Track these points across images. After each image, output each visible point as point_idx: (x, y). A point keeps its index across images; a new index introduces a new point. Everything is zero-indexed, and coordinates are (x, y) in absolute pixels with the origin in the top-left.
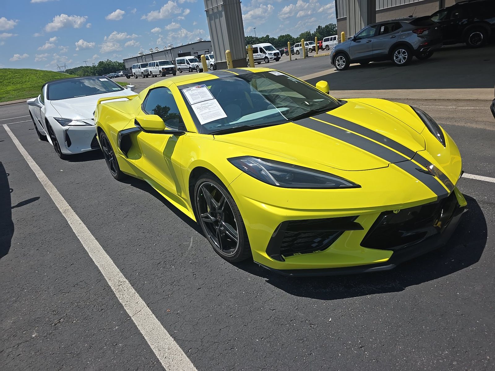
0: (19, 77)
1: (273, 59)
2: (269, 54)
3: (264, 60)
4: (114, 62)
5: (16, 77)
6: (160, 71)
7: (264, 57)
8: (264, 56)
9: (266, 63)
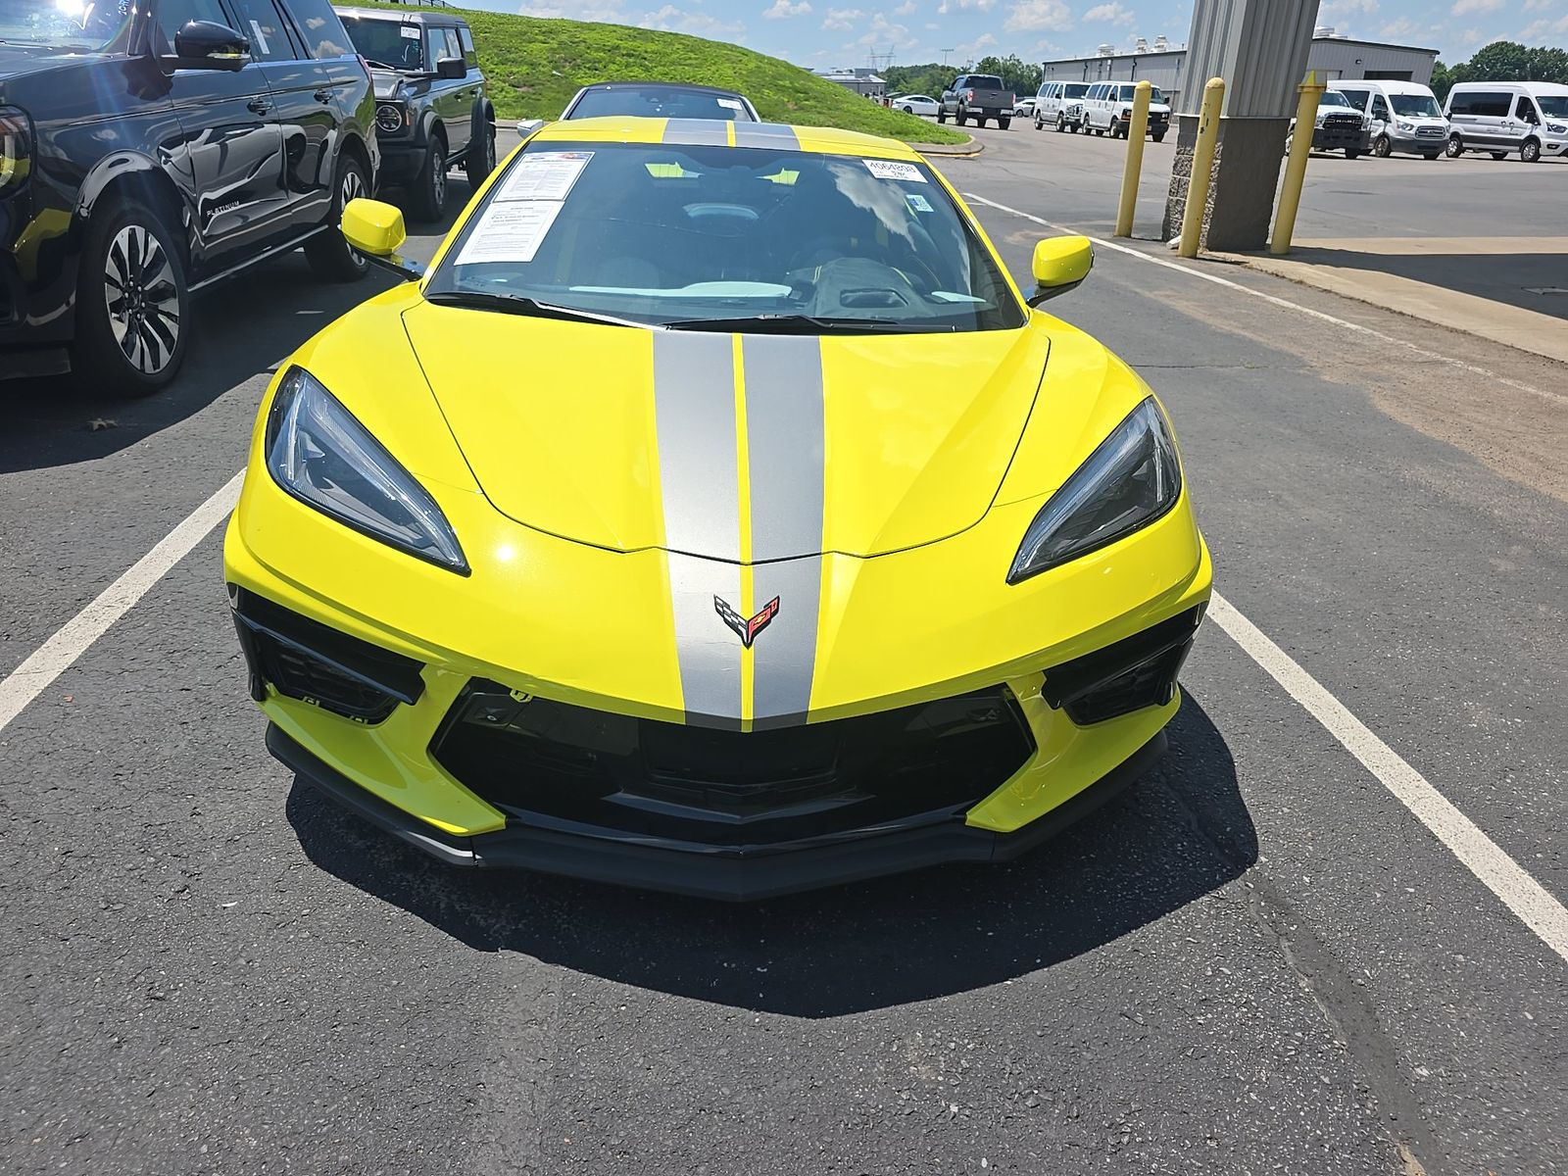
0: (694, 62)
1: (1560, 150)
2: (1550, 128)
3: (1518, 148)
4: (1028, 66)
5: (688, 62)
6: (1115, 117)
7: (1522, 138)
8: (1527, 133)
9: (1523, 161)
